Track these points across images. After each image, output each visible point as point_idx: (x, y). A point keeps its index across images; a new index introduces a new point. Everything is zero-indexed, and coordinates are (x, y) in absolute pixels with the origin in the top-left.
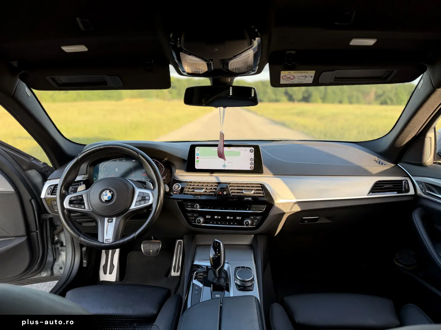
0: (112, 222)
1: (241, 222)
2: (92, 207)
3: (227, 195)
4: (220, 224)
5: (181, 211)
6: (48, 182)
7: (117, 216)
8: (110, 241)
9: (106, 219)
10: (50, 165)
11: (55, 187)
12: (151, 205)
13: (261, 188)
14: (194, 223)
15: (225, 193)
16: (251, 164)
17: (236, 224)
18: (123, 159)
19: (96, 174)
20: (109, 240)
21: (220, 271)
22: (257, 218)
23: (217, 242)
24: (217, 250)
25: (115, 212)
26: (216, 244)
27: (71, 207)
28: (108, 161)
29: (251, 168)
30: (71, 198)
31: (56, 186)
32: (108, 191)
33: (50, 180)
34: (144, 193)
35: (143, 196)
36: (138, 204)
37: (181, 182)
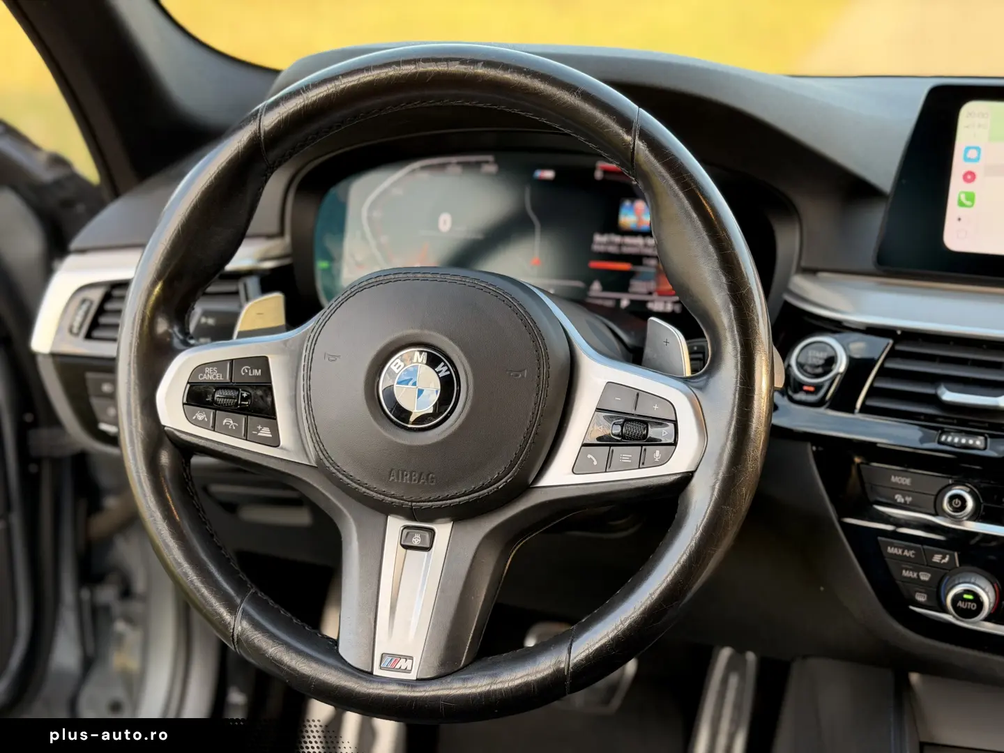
0: (428, 549)
2: (318, 442)
6: (71, 261)
7: (462, 514)
8: (406, 671)
9: (395, 525)
10: (86, 167)
11: (107, 297)
12: (687, 478)
14: (923, 607)
18: (487, 162)
19: (329, 243)
20: (403, 664)
25: (454, 492)
27: (196, 423)
28: (402, 167)
30: (200, 368)
31: (116, 290)
32: (418, 357)
33: (82, 251)
34: (638, 395)
35: (633, 412)
36: (595, 463)
37: (836, 327)
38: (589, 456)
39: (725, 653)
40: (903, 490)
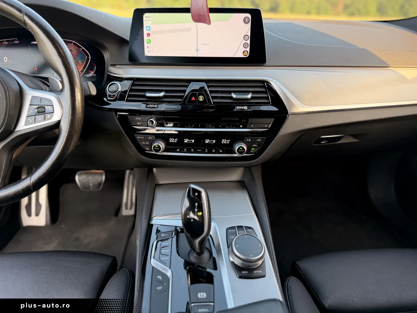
1: (229, 149)
3: (204, 101)
4: (194, 153)
5: (125, 132)
12: (57, 125)
13: (263, 90)
14: (148, 151)
15: (201, 99)
16: (245, 45)
17: (221, 151)
18: (15, 40)
21: (202, 243)
22: (258, 140)
23: (195, 190)
24: (196, 204)
26: (194, 193)
29: (245, 54)
34: (41, 99)
35: (40, 104)
36: (31, 121)
37: (120, 79)
38: (29, 120)
39: (128, 172)
40: (139, 121)
